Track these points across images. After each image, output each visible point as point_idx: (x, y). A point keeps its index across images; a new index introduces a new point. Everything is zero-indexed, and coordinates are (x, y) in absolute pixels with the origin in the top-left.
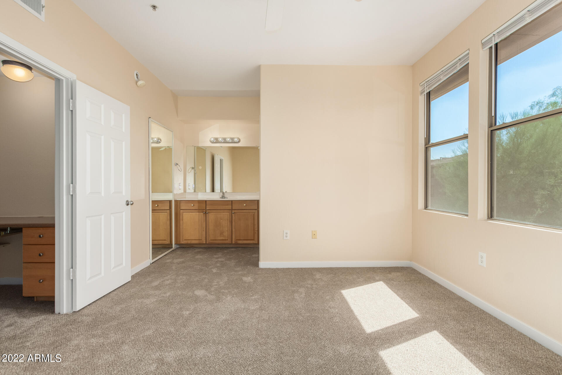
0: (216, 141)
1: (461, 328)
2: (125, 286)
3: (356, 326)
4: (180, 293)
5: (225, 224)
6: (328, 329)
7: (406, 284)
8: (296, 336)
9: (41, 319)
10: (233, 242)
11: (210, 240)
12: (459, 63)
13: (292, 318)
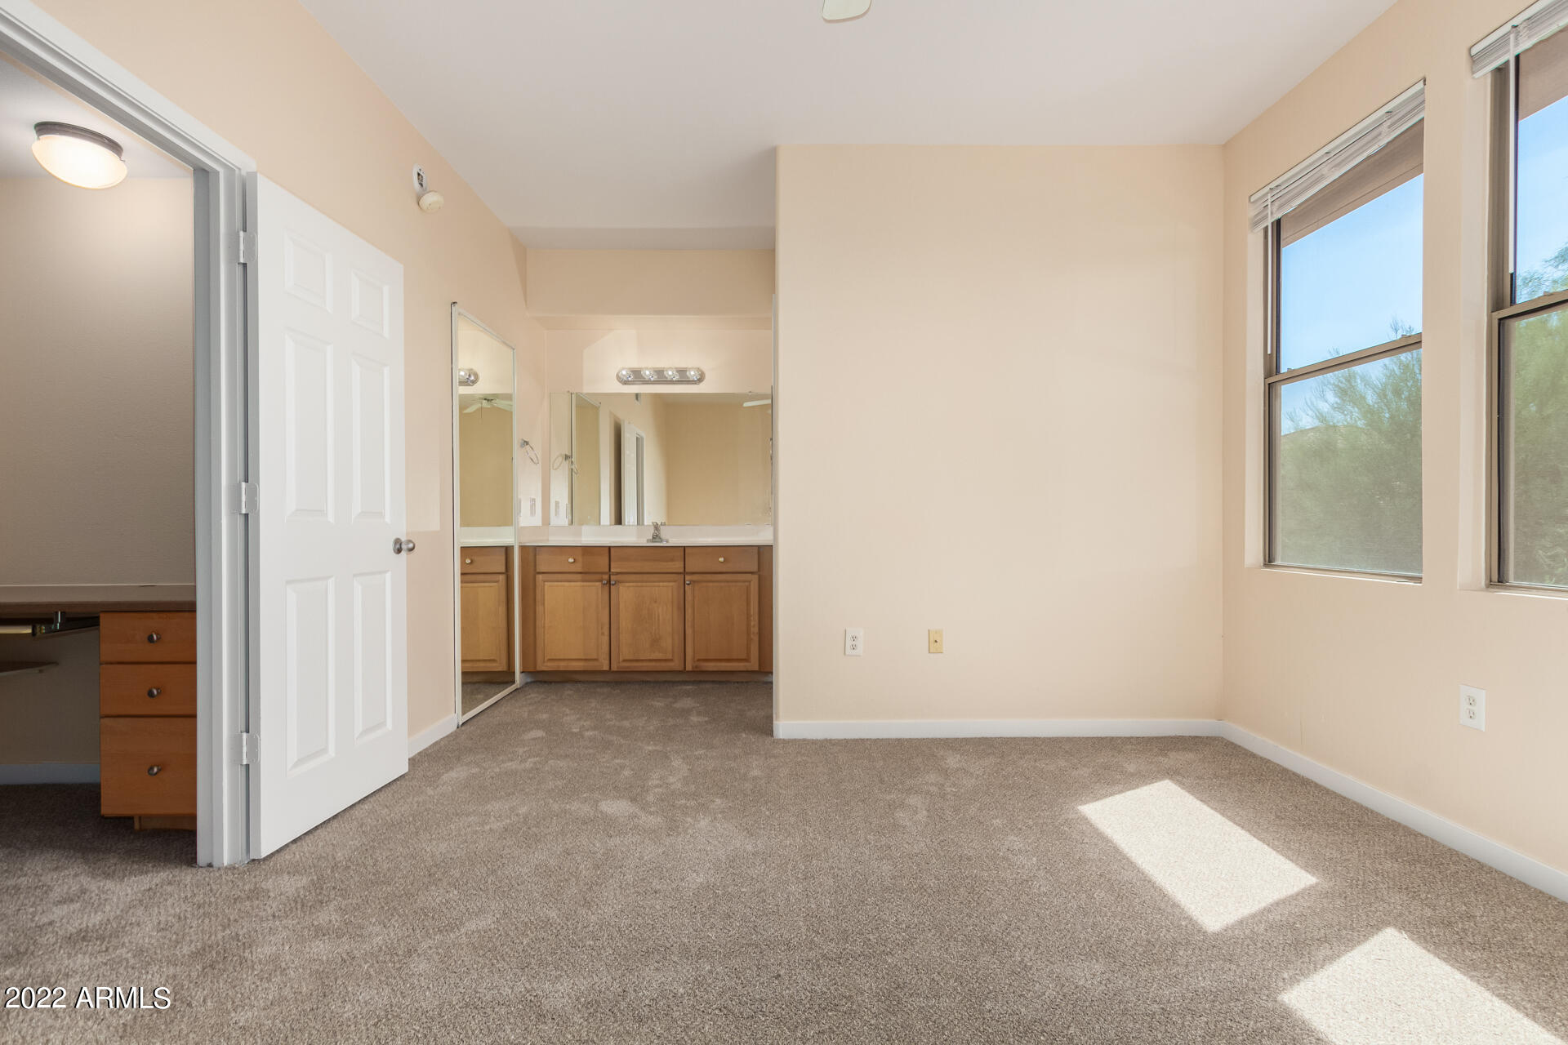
0: (637, 376)
1: (1428, 912)
2: (394, 787)
3: (1105, 907)
4: (556, 807)
5: (665, 615)
6: (1022, 915)
7: (1221, 784)
8: (930, 936)
9: (157, 880)
10: (689, 668)
11: (621, 660)
12: (1389, 122)
13: (905, 882)
